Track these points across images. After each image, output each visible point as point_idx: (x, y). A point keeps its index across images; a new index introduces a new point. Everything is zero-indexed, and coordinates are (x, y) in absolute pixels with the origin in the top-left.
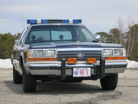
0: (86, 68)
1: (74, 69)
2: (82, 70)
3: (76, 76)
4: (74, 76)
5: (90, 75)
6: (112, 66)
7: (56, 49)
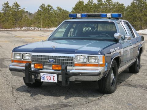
0: (52, 74)
1: (41, 74)
2: (49, 76)
3: (43, 81)
4: (42, 80)
5: (56, 81)
6: (80, 74)
7: (31, 53)
